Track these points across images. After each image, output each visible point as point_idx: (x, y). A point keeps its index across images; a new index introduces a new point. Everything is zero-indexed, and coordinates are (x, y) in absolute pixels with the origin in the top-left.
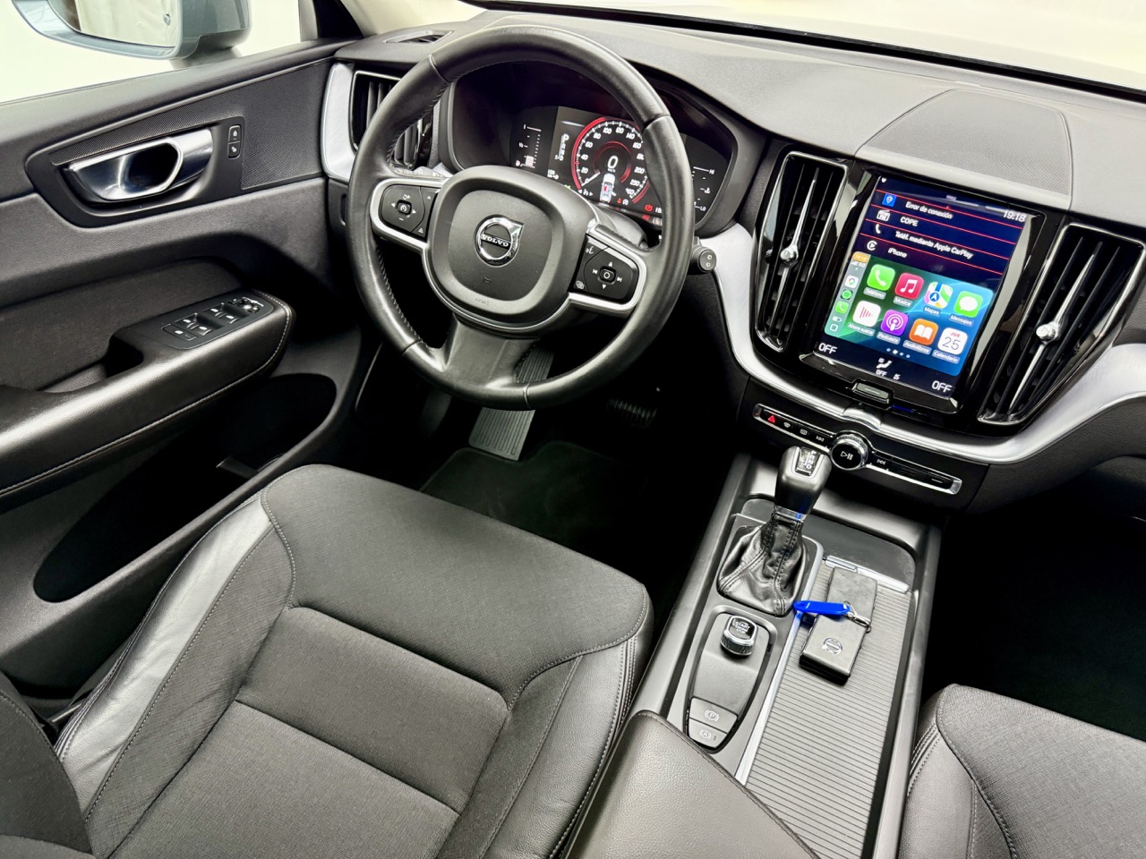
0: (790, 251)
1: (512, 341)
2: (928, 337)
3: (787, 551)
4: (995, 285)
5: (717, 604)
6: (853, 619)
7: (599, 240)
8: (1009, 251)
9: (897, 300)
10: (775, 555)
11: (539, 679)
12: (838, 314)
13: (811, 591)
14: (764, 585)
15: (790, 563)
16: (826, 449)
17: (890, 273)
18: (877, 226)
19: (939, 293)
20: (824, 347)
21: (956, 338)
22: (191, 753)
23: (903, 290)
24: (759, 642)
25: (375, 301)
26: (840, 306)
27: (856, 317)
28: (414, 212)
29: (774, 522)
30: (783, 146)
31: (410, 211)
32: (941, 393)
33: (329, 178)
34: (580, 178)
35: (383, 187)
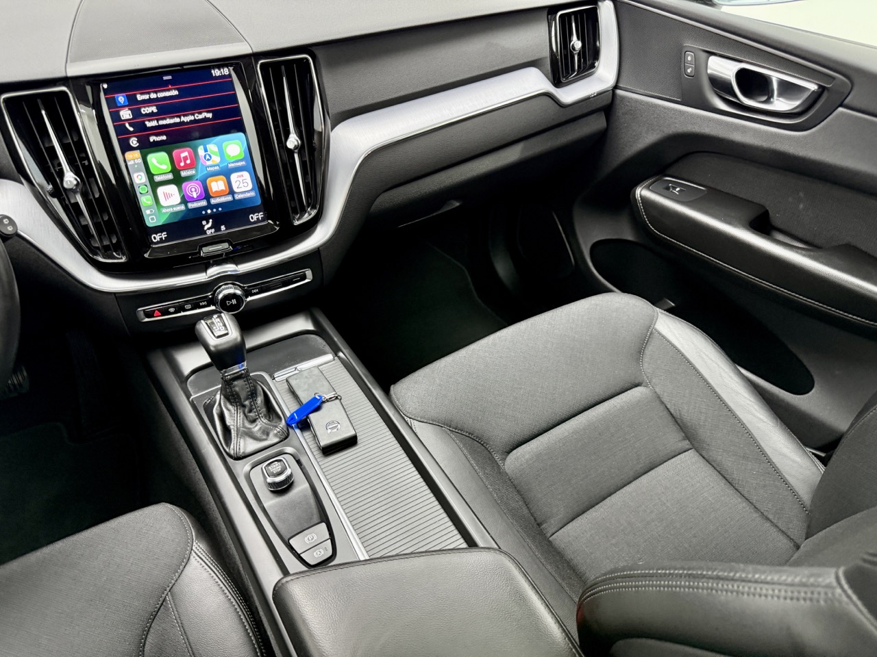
0: (70, 179)
2: (223, 188)
3: (252, 394)
4: (239, 127)
5: (242, 468)
8: (234, 99)
9: (184, 174)
10: (247, 403)
13: (288, 407)
14: (257, 428)
15: (260, 400)
17: (163, 156)
18: (127, 125)
19: (208, 153)
20: (156, 237)
21: (242, 178)
23: (182, 164)
24: (292, 469)
26: (145, 201)
27: (163, 202)
29: (228, 383)
32: (259, 220)
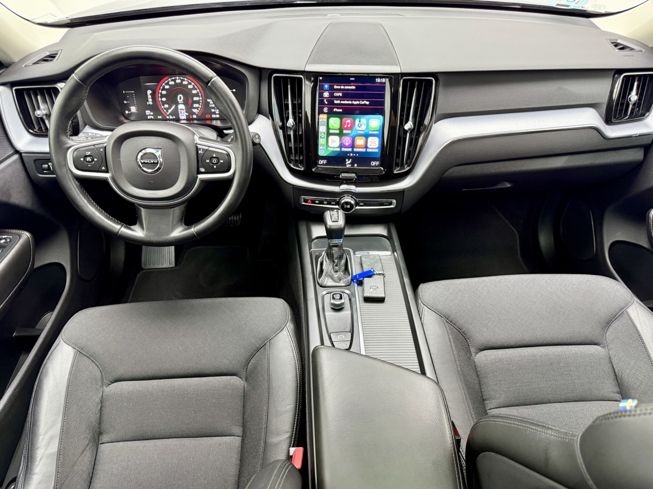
0: (291, 122)
1: (175, 208)
2: (363, 144)
3: (340, 257)
4: (382, 112)
5: (322, 292)
6: (377, 274)
7: (203, 145)
8: (383, 96)
9: (345, 132)
10: (336, 261)
11: (252, 361)
12: (322, 146)
13: (356, 270)
14: (336, 276)
15: (343, 262)
16: (337, 207)
17: (338, 120)
18: (325, 100)
19: (361, 123)
20: (321, 162)
21: (374, 141)
22: (90, 479)
23: (346, 126)
24: (345, 300)
25: (91, 213)
26: (322, 141)
27: (330, 144)
28: (95, 160)
29: (330, 247)
30: (269, 72)
31: (93, 160)
32: (375, 166)
33: (21, 153)
34: (165, 111)
35: (72, 151)
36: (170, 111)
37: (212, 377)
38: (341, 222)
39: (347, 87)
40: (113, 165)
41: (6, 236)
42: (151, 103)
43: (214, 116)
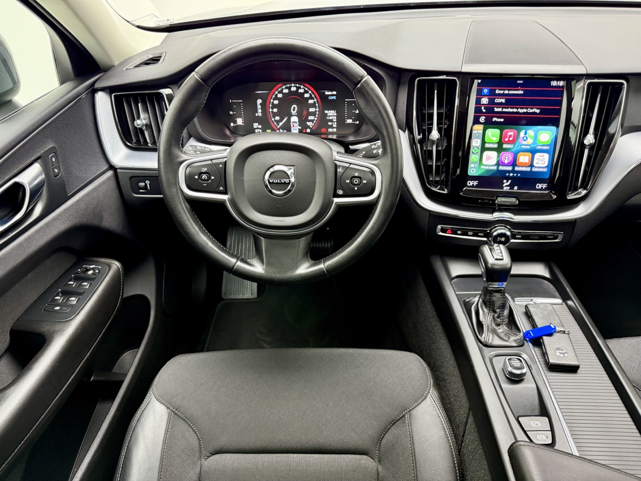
0: (434, 135)
1: (302, 239)
2: (527, 161)
3: (503, 306)
4: (555, 122)
6: (559, 332)
7: (343, 161)
9: (505, 146)
11: (386, 436)
12: (474, 163)
14: (500, 331)
16: (485, 239)
17: (497, 132)
18: (483, 108)
19: (527, 136)
20: (470, 183)
21: (543, 158)
23: (506, 140)
25: (204, 243)
26: (474, 158)
27: (484, 161)
28: (213, 177)
29: (489, 292)
30: (410, 75)
31: (209, 178)
32: (542, 189)
33: (116, 169)
34: (275, 123)
35: (184, 167)
36: (281, 124)
37: (336, 455)
38: (506, 260)
39: (511, 92)
40: (234, 185)
41: (94, 266)
42: (260, 115)
43: (330, 130)
